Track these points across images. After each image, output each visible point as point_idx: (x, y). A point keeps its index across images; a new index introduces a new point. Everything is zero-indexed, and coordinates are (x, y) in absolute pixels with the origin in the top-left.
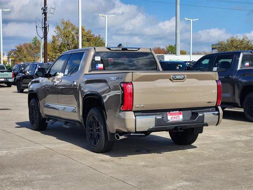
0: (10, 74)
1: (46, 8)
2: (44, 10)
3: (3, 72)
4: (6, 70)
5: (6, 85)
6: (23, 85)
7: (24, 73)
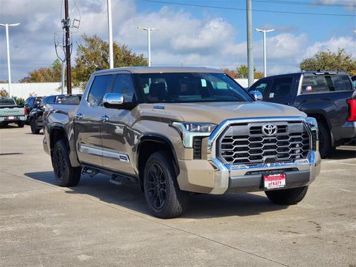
0: (22, 111)
1: (68, 20)
2: (65, 23)
3: (13, 107)
4: (16, 105)
5: (17, 125)
6: (39, 124)
7: (39, 108)
